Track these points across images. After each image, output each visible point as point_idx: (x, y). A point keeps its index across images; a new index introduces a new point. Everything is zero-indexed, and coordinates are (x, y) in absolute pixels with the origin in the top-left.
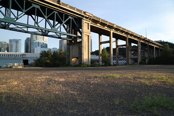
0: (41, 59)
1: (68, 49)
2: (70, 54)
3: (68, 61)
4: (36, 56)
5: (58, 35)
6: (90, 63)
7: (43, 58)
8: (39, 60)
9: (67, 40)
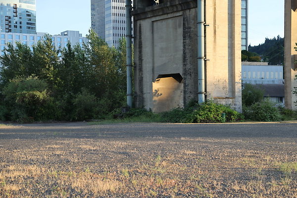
0: (6, 83)
2: (141, 59)
6: (239, 101)
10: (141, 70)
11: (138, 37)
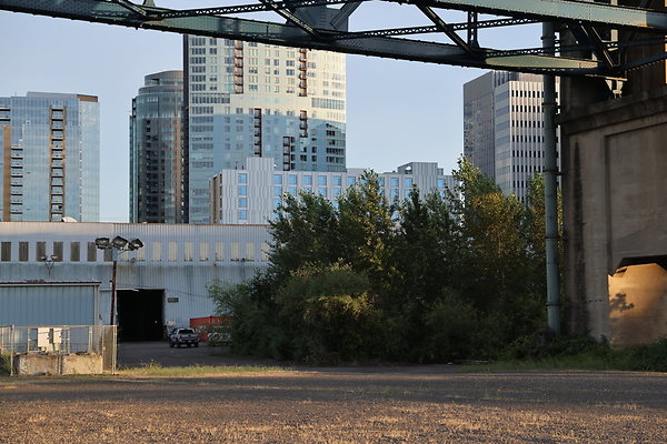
0: (283, 277)
1: (565, 172)
2: (579, 223)
3: (564, 306)
4: (236, 254)
5: (449, 30)
7: (304, 273)
8: (261, 291)
9: (549, 75)
10: (580, 247)
11: (572, 172)
